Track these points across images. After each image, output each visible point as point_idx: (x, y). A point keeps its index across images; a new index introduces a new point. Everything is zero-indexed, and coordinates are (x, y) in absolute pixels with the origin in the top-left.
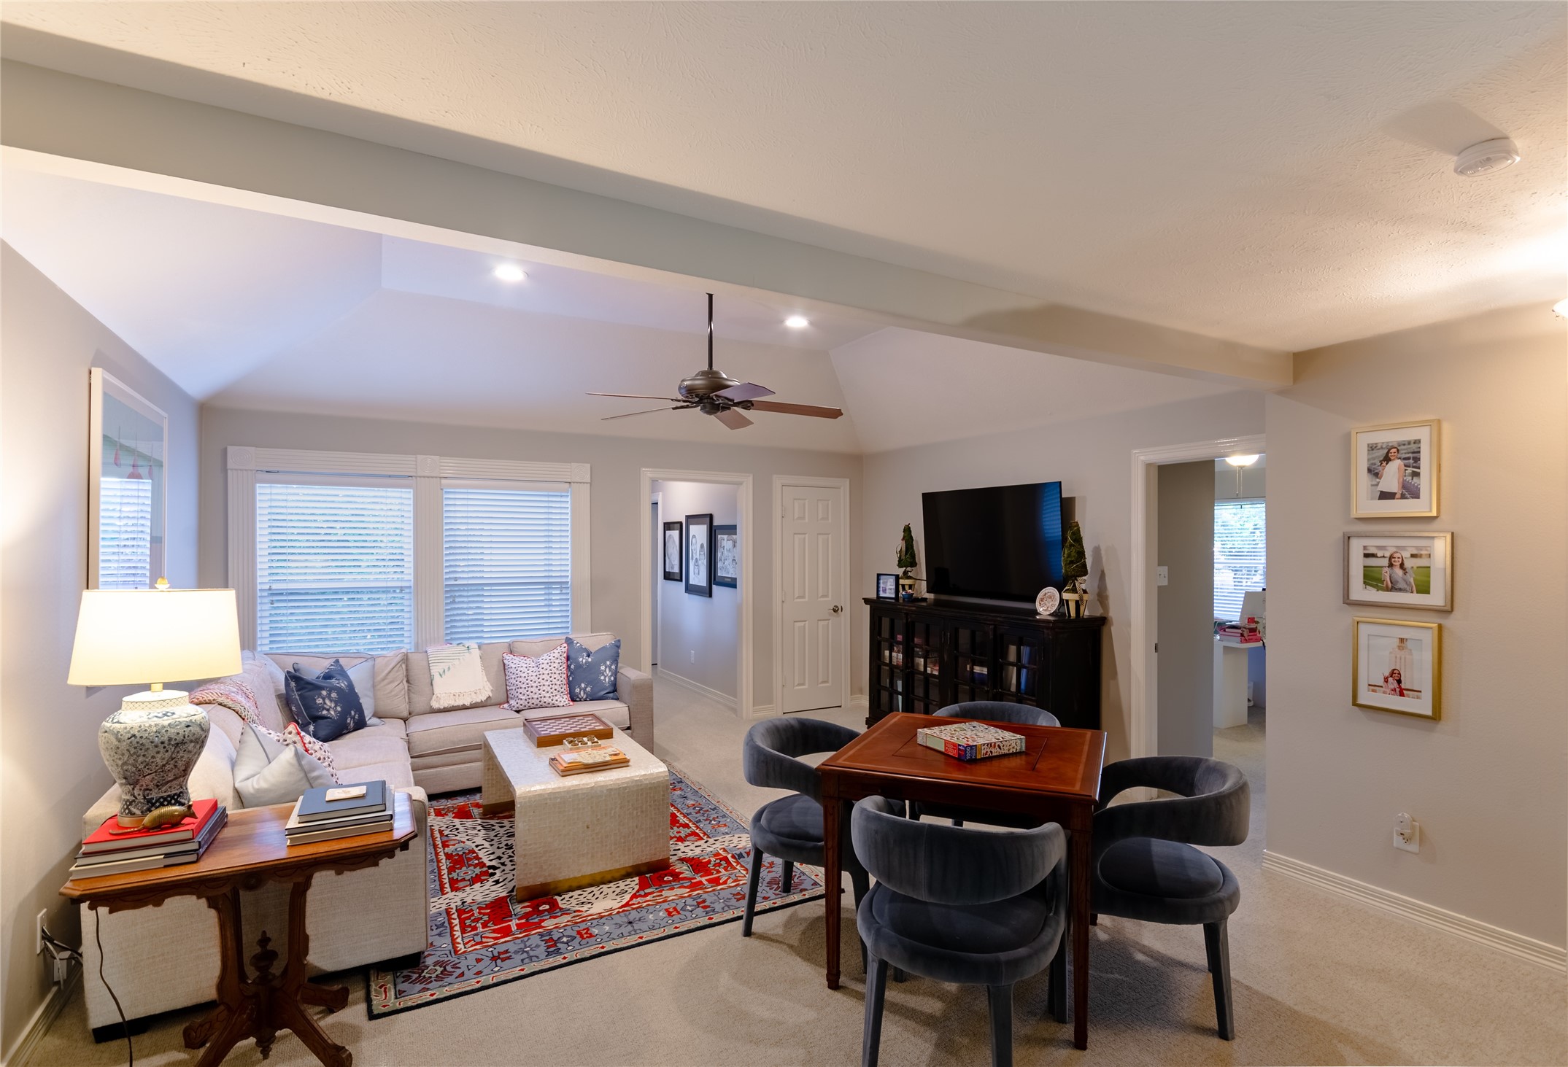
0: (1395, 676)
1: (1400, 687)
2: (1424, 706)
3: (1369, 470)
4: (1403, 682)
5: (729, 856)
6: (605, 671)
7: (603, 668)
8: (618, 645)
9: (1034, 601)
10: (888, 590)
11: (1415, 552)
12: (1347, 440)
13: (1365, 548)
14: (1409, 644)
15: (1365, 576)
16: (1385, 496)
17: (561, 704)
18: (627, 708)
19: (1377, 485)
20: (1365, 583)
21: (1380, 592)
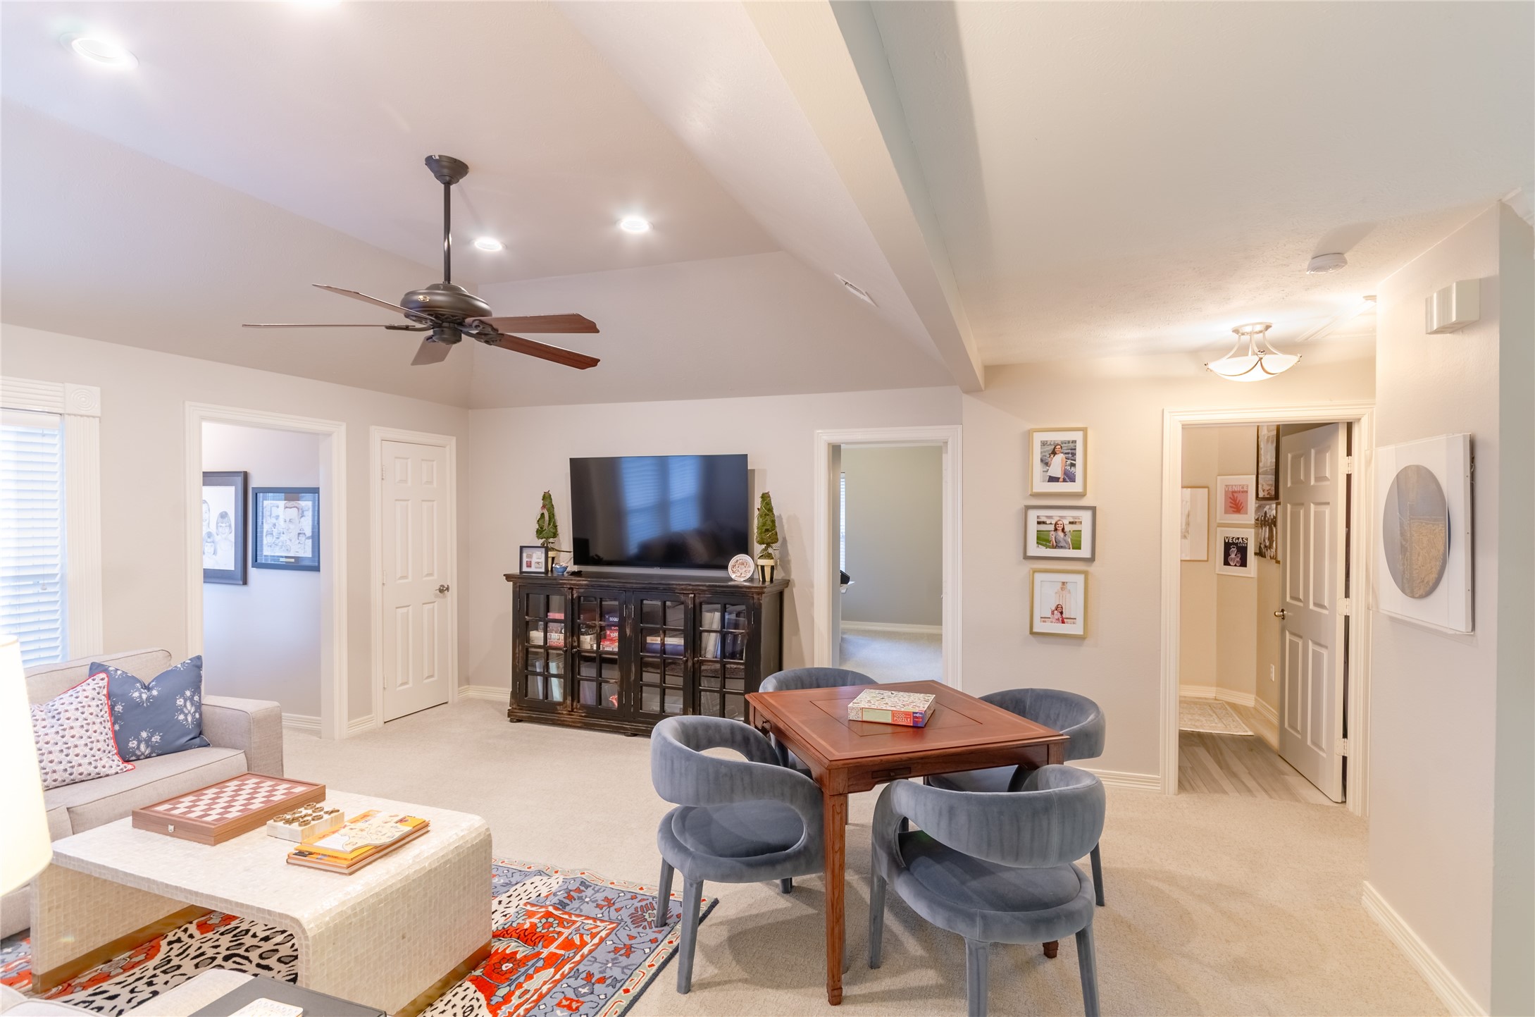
0: (1059, 609)
1: (1062, 617)
2: (1075, 629)
3: (1042, 460)
4: (1064, 613)
5: (551, 909)
6: (185, 706)
7: (180, 702)
8: (199, 663)
9: (726, 568)
10: (536, 563)
11: (1072, 520)
12: (1028, 435)
13: (1038, 517)
14: (1069, 586)
15: (1038, 538)
16: (1053, 479)
17: (113, 771)
18: (243, 755)
19: (1047, 471)
20: (1037, 543)
21: (1048, 549)
